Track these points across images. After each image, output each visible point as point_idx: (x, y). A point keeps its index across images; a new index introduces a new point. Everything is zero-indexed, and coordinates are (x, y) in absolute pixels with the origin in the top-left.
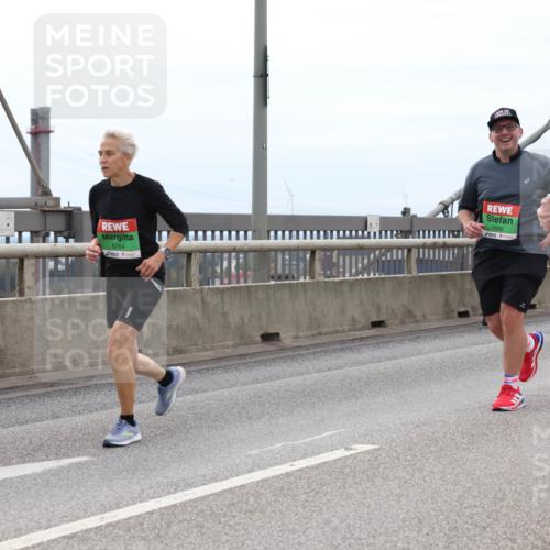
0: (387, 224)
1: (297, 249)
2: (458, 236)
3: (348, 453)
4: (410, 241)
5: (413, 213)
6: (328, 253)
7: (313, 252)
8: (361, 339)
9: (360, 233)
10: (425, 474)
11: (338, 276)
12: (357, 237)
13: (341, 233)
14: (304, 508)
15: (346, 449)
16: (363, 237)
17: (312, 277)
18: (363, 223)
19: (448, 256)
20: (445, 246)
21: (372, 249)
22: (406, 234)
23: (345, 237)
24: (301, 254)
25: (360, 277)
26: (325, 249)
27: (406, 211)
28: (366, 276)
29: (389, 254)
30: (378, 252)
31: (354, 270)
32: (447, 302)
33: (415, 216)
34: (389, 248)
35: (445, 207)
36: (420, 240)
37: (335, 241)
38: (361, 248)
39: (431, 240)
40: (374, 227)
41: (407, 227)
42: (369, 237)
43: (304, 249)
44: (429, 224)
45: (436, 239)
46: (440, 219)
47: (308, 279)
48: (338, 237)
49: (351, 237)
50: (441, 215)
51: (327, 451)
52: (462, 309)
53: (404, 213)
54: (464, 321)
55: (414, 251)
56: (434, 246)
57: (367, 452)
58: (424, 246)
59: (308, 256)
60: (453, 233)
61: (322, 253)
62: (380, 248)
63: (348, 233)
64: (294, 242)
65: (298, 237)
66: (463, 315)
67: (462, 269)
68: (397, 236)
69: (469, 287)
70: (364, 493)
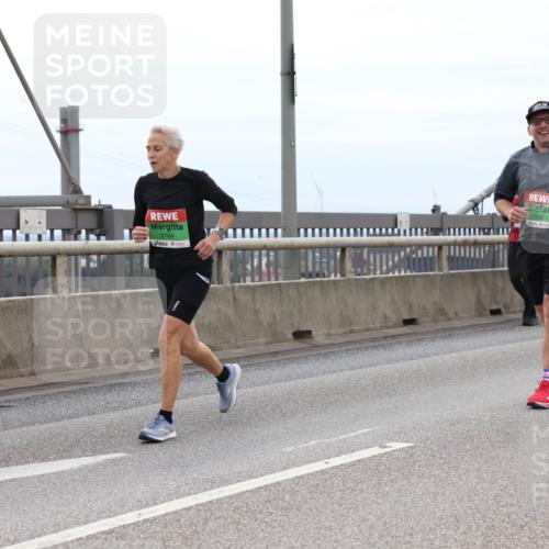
0: (417, 222)
1: (328, 247)
2: (488, 233)
3: (383, 451)
4: (441, 238)
5: (442, 210)
6: (358, 251)
7: (343, 250)
8: (393, 337)
9: (390, 230)
10: (461, 472)
11: (368, 274)
12: (387, 234)
13: (371, 230)
14: (340, 505)
15: (381, 446)
16: (393, 234)
17: (343, 275)
18: (393, 220)
19: (479, 253)
20: (476, 243)
21: (403, 246)
22: (436, 231)
23: (374, 234)
24: (331, 251)
25: (391, 274)
26: (356, 246)
27: (436, 209)
28: (397, 274)
29: (420, 252)
30: (408, 250)
31: (384, 268)
32: (479, 301)
33: (445, 214)
34: (420, 246)
35: (475, 205)
36: (451, 238)
37: (365, 239)
38: (391, 247)
39: (461, 238)
40: (404, 224)
41: (437, 225)
42: (399, 234)
43: (334, 247)
44: (459, 221)
45: (467, 237)
46: (471, 216)
47: (338, 277)
48: (368, 234)
49: (381, 234)
50: (471, 213)
51: (362, 449)
52: (494, 307)
53: (433, 211)
54: (496, 319)
55: (445, 248)
56: (465, 244)
57: (403, 449)
58: (455, 244)
59: (338, 254)
60: (484, 231)
61: (353, 251)
62: (410, 245)
63: (378, 231)
64: (324, 240)
65: (328, 235)
66: (496, 312)
67: (493, 267)
68: (427, 234)
69: (500, 285)
70: (399, 491)
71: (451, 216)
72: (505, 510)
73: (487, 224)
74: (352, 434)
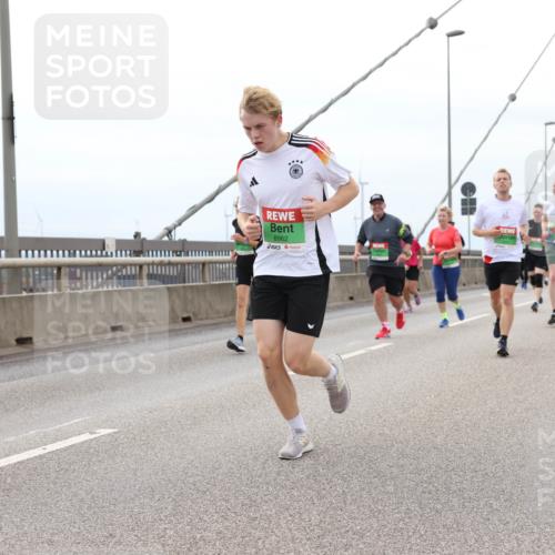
0: (121, 245)
1: (46, 266)
2: (180, 255)
3: (94, 436)
4: (141, 259)
5: (142, 236)
6: (73, 270)
7: (59, 268)
9: (99, 252)
10: (156, 450)
11: (81, 288)
12: (96, 256)
13: (83, 253)
14: (55, 483)
15: (91, 433)
16: (102, 256)
17: (59, 290)
18: (102, 244)
19: (173, 271)
20: (170, 264)
21: (109, 266)
22: (138, 253)
23: (86, 256)
24: (49, 270)
25: (100, 289)
26: (69, 266)
27: (137, 235)
28: (105, 289)
29: (124, 271)
30: (114, 269)
31: (95, 284)
32: (172, 310)
33: (144, 239)
34: (124, 265)
35: (169, 232)
36: (149, 259)
37: (78, 259)
38: (100, 266)
39: (157, 259)
40: (111, 247)
41: (138, 248)
42: (107, 256)
43: (51, 266)
44: (156, 246)
45: (163, 258)
46: (166, 242)
47: (55, 292)
48: (81, 256)
49: (91, 256)
50: (166, 238)
51: (76, 435)
52: (185, 315)
53: (135, 236)
54: (187, 325)
55: (145, 268)
56: (161, 264)
57: (109, 435)
58: (153, 264)
59: (55, 272)
60: (177, 253)
61: (67, 269)
62: (116, 265)
63: (89, 252)
64: (43, 260)
65: (46, 256)
66: (186, 319)
67: (184, 282)
68: (130, 255)
69: (190, 297)
70: (106, 469)
71: (150, 242)
72: (191, 480)
73: (179, 248)
74: (66, 424)
